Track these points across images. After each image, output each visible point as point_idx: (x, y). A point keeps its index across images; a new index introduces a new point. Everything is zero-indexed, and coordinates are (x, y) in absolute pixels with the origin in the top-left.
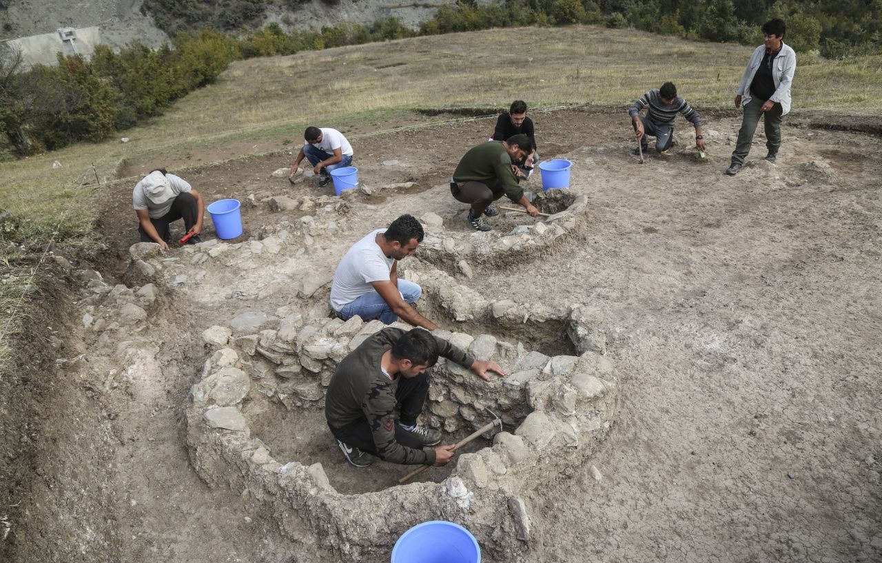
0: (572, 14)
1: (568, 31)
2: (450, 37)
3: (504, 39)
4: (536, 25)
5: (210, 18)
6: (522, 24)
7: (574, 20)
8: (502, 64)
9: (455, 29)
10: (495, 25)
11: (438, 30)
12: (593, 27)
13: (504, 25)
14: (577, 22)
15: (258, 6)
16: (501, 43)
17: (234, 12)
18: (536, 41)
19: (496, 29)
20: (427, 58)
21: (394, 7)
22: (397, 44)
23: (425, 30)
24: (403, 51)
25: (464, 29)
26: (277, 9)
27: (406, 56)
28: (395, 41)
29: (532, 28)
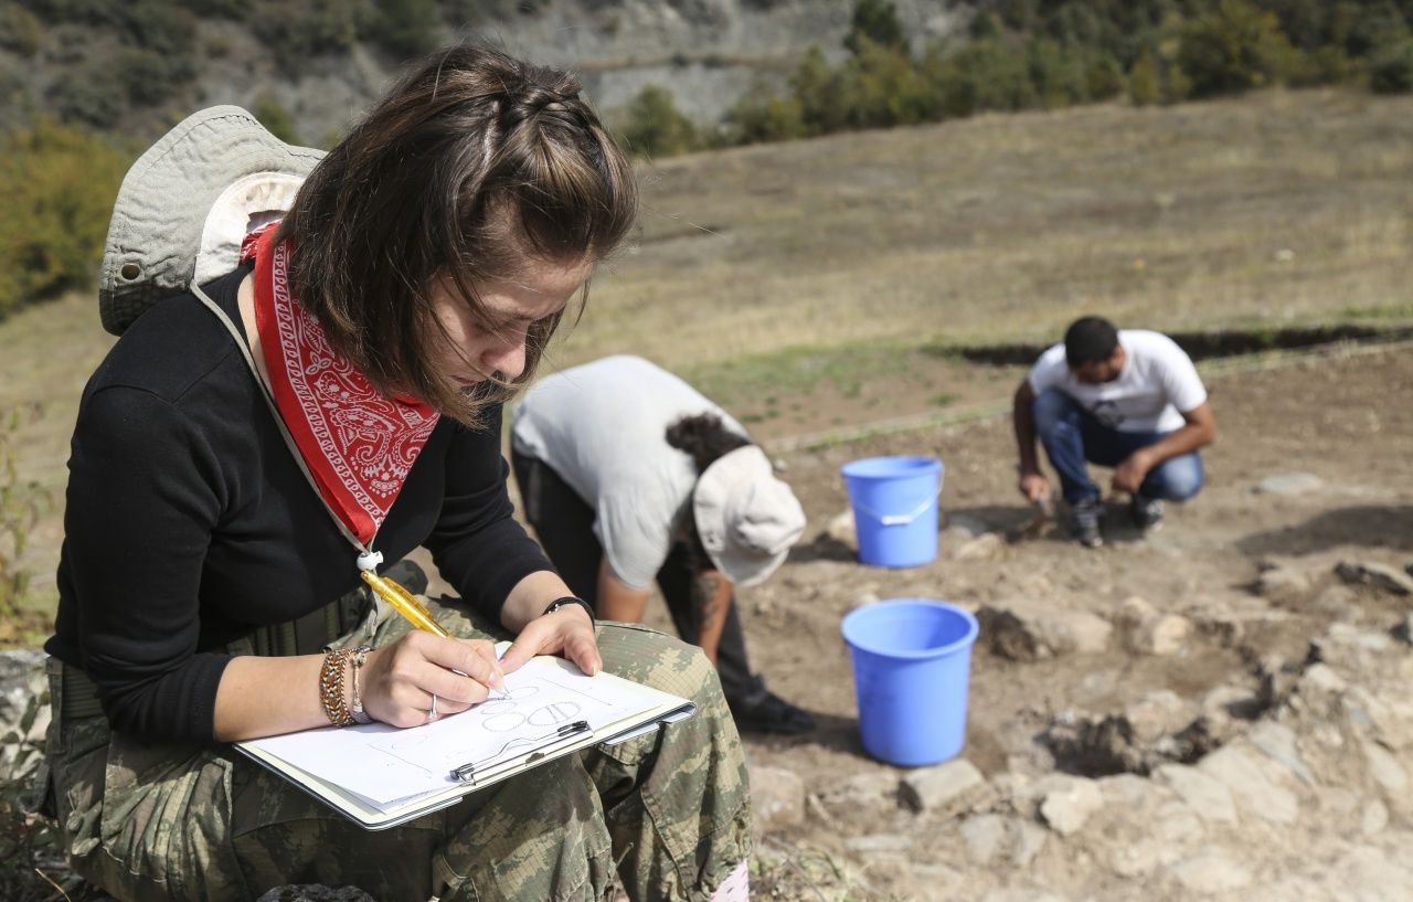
0: (1248, 58)
1: (1240, 111)
2: (844, 145)
3: (1028, 145)
4: (1124, 98)
5: (17, 97)
6: (1074, 99)
7: (1258, 77)
8: (1063, 218)
9: (854, 121)
10: (988, 104)
11: (804, 128)
12: (1326, 94)
13: (1016, 103)
14: (1269, 82)
15: (176, 63)
16: (1026, 160)
17: (97, 79)
18: (1141, 149)
19: (992, 118)
20: (791, 211)
21: (614, 68)
22: (677, 172)
23: (757, 129)
24: (703, 192)
25: (885, 119)
26: (239, 72)
27: (718, 207)
28: (665, 163)
29: (1110, 111)
